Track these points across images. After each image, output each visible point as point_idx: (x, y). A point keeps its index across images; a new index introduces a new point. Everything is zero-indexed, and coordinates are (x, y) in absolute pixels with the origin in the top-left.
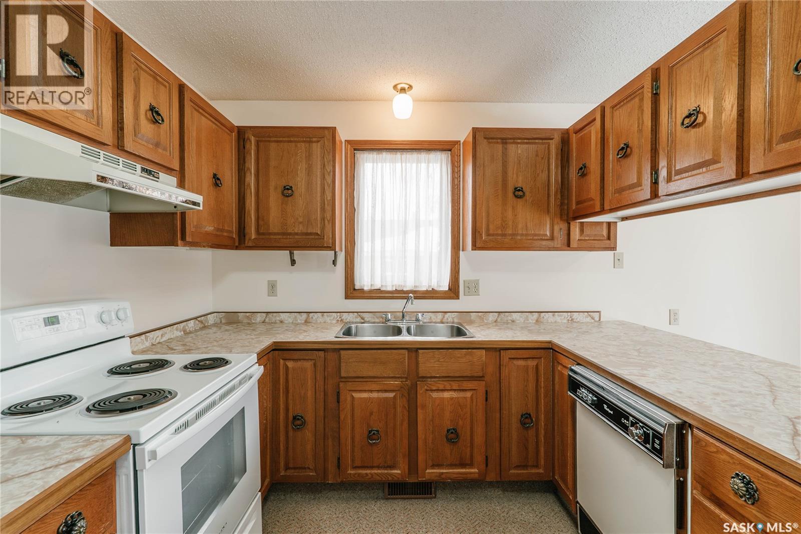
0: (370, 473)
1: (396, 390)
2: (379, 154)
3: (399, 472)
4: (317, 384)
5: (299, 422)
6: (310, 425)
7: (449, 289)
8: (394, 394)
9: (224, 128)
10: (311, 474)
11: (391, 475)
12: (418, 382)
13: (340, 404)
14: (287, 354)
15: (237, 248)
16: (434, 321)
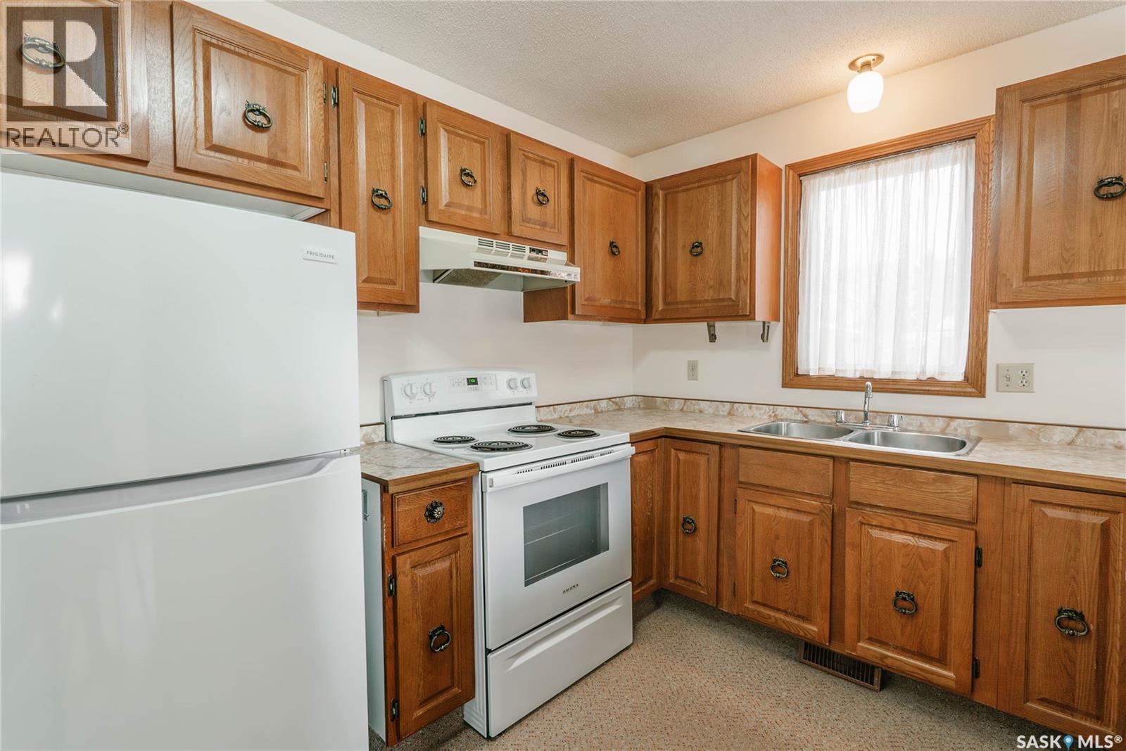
0: (774, 616)
1: (813, 514)
2: (838, 173)
3: (815, 629)
4: (710, 484)
5: (688, 526)
6: (702, 533)
7: (966, 378)
8: (811, 518)
9: (627, 189)
10: (702, 592)
11: (804, 629)
12: (847, 509)
13: (737, 515)
14: (679, 444)
15: (645, 322)
16: (927, 430)
